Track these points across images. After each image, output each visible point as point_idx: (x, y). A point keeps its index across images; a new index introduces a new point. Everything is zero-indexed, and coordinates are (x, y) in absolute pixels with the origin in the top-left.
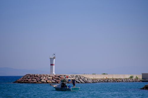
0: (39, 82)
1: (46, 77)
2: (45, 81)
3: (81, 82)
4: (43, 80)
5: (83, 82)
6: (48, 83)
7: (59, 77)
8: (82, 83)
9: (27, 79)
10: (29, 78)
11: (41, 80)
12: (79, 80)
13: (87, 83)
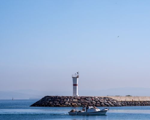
0: (62, 104)
1: (70, 99)
2: (70, 104)
3: (110, 104)
4: (67, 103)
5: (113, 105)
6: (73, 106)
7: (85, 99)
8: (111, 106)
9: (48, 102)
10: (50, 101)
11: (65, 103)
12: (107, 102)
13: (116, 106)
